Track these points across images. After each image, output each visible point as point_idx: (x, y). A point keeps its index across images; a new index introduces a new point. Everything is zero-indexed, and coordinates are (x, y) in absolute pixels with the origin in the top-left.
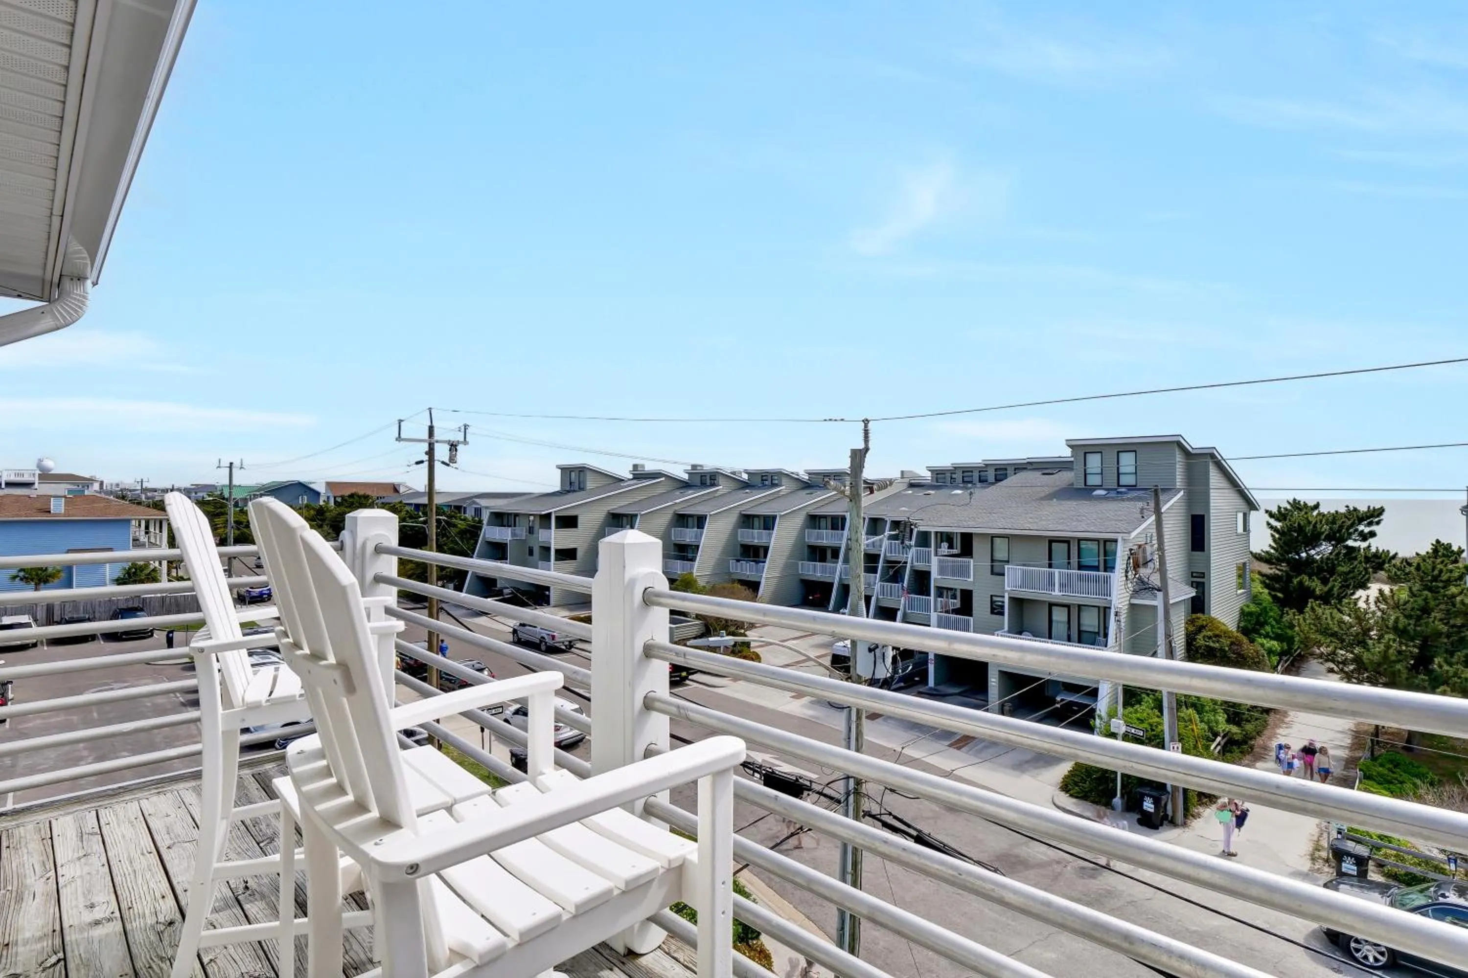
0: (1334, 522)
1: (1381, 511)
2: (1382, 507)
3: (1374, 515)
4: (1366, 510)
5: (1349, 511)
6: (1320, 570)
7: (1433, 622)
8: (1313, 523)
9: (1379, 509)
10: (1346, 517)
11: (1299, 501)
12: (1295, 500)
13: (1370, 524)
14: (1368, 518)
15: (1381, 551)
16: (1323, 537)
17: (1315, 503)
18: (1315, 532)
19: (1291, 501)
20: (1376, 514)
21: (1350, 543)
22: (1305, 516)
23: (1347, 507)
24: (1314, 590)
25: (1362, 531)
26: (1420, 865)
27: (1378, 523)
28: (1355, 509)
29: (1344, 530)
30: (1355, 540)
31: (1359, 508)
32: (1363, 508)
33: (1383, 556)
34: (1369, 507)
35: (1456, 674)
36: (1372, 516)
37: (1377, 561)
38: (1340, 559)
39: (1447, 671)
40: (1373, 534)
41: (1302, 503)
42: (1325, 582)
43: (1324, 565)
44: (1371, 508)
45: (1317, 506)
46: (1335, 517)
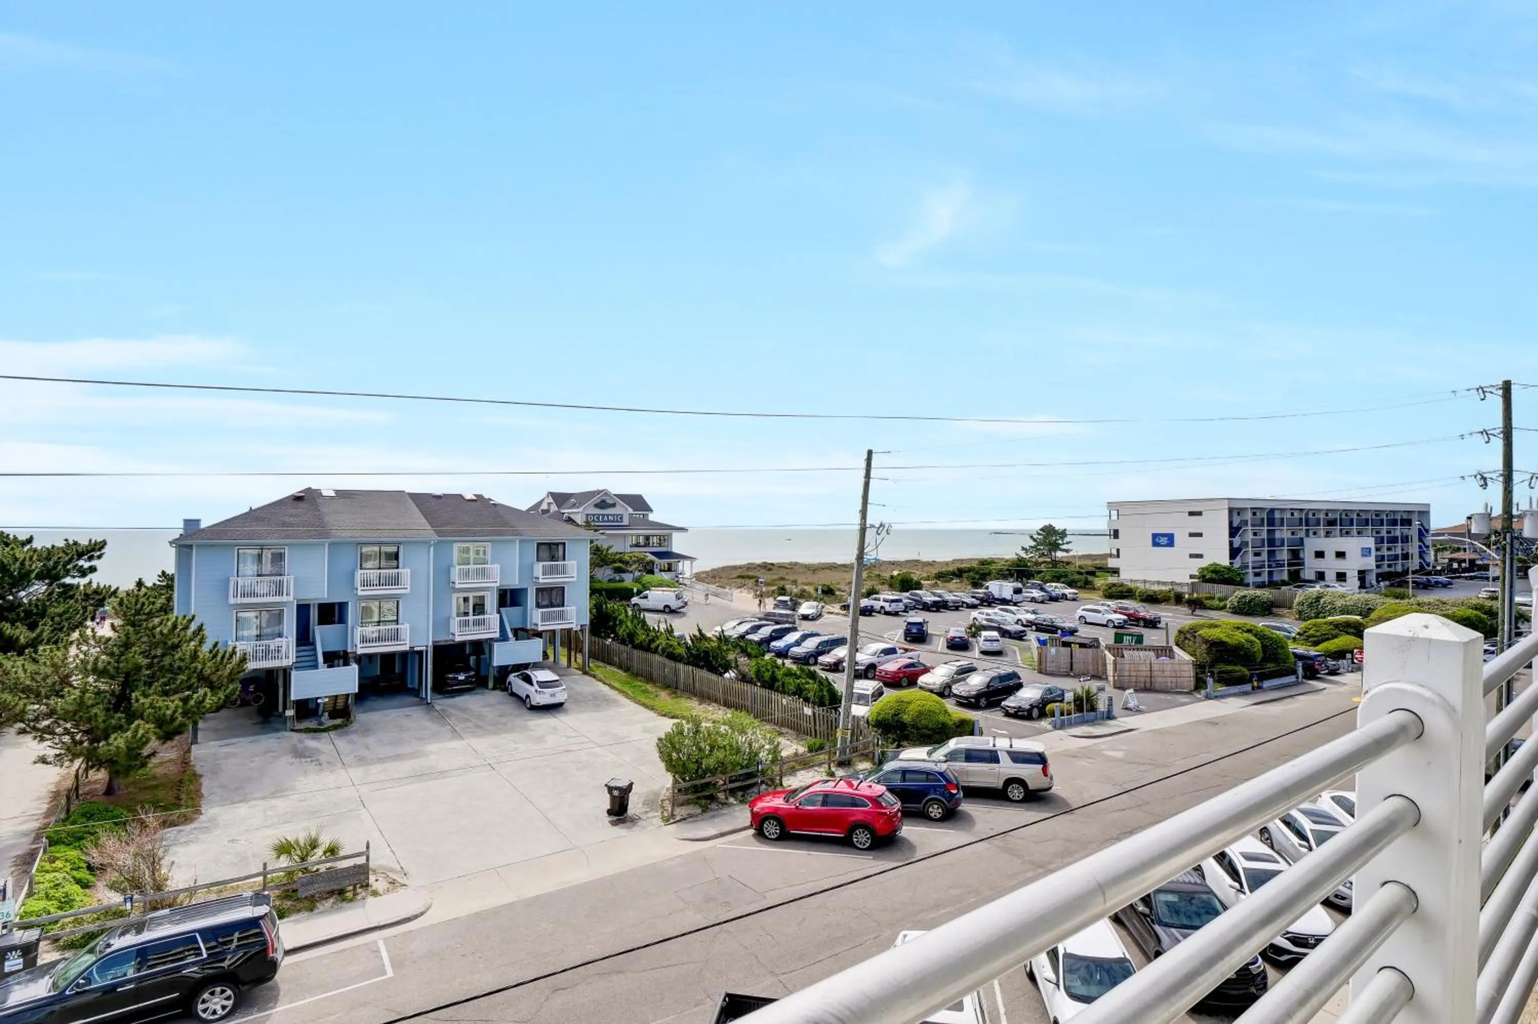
0: (48, 559)
1: (103, 544)
2: (104, 541)
3: (95, 549)
4: (87, 543)
5: (68, 545)
6: (28, 613)
8: (20, 560)
9: (101, 542)
10: (64, 552)
11: (8, 535)
13: (91, 558)
14: (89, 552)
15: (102, 586)
16: (33, 575)
17: (28, 537)
18: (23, 571)
20: (98, 547)
21: (68, 580)
22: (11, 552)
23: (66, 540)
24: (18, 638)
25: (82, 566)
27: (99, 557)
28: (75, 543)
29: (60, 567)
30: (74, 577)
31: (79, 542)
32: (84, 542)
33: (104, 591)
34: (90, 541)
36: (93, 550)
37: (97, 597)
38: (53, 599)
40: (93, 569)
41: (11, 537)
42: (32, 627)
43: (33, 608)
44: (93, 542)
45: (30, 540)
46: (50, 553)
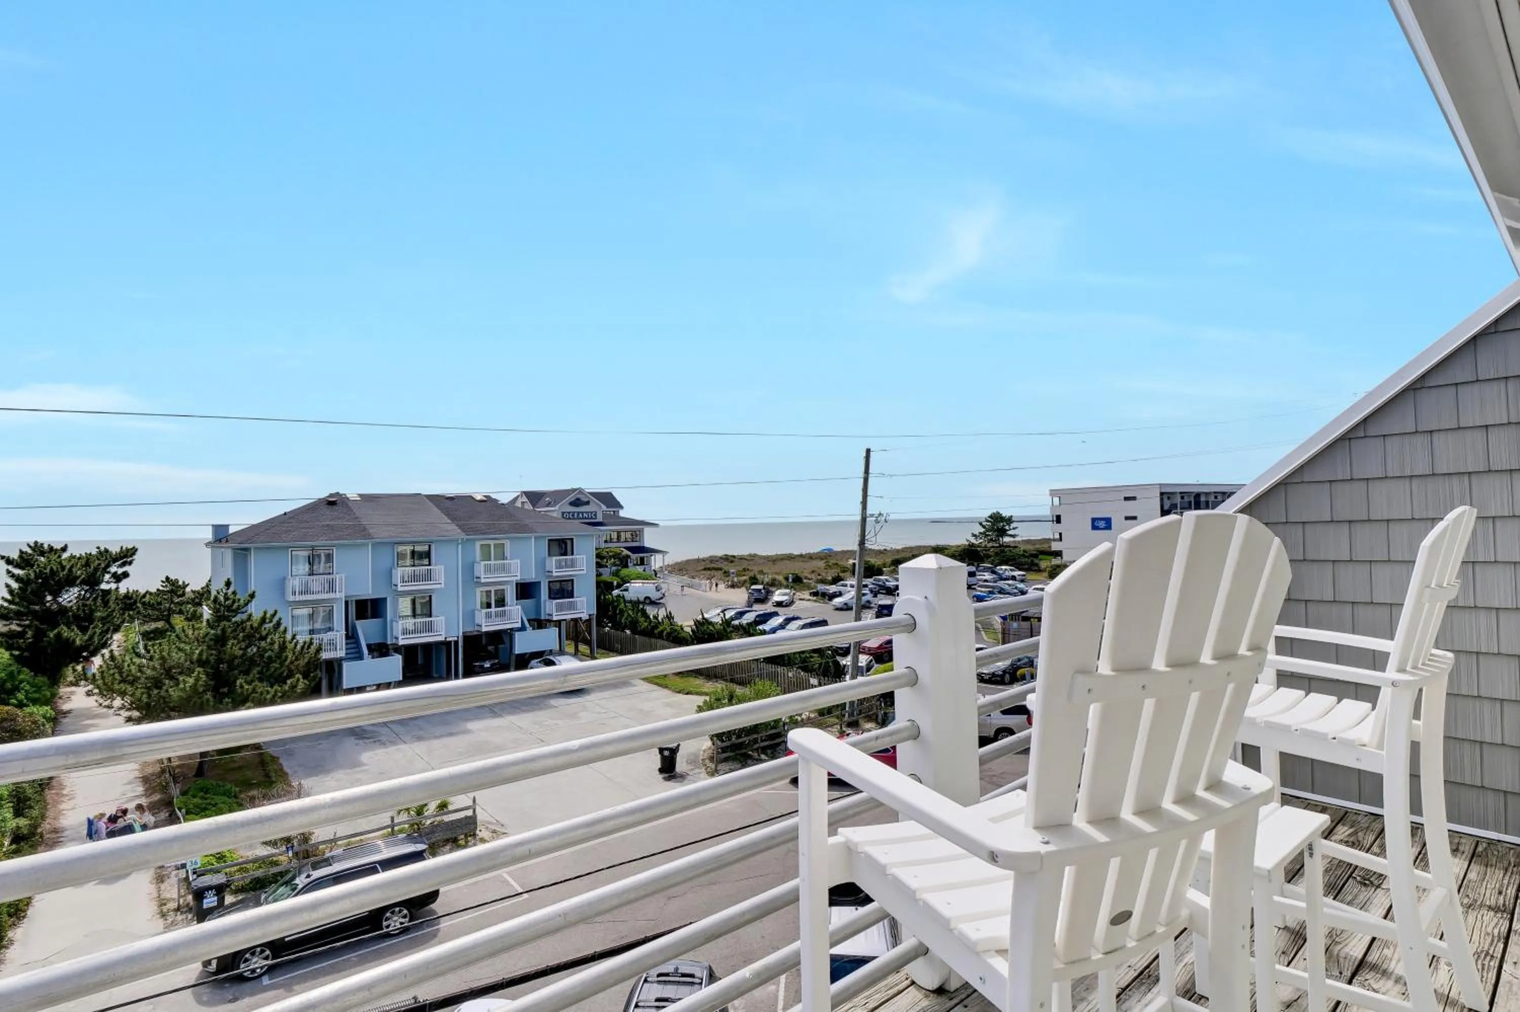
0: (87, 564)
1: (133, 551)
2: (134, 547)
3: (127, 555)
4: (118, 550)
5: (100, 553)
6: (76, 617)
7: (231, 648)
8: (68, 567)
9: (131, 549)
10: (98, 559)
11: (42, 544)
12: (36, 543)
13: (123, 564)
14: (122, 558)
15: (131, 591)
16: (78, 582)
17: (63, 545)
18: (71, 577)
19: (32, 545)
20: (129, 554)
21: (104, 586)
22: (58, 560)
23: (98, 548)
24: (74, 641)
25: (116, 573)
26: (260, 867)
27: (130, 563)
28: (106, 551)
29: (98, 573)
30: (108, 582)
31: (110, 549)
32: (115, 549)
33: (134, 596)
34: (122, 548)
35: (254, 691)
36: (126, 556)
37: (129, 602)
38: (98, 604)
39: (248, 689)
40: (126, 575)
41: (46, 546)
42: (84, 630)
43: (80, 612)
44: (124, 548)
45: (64, 549)
46: (87, 560)
